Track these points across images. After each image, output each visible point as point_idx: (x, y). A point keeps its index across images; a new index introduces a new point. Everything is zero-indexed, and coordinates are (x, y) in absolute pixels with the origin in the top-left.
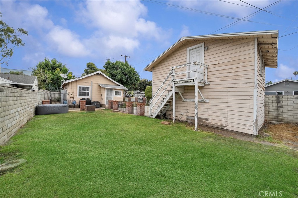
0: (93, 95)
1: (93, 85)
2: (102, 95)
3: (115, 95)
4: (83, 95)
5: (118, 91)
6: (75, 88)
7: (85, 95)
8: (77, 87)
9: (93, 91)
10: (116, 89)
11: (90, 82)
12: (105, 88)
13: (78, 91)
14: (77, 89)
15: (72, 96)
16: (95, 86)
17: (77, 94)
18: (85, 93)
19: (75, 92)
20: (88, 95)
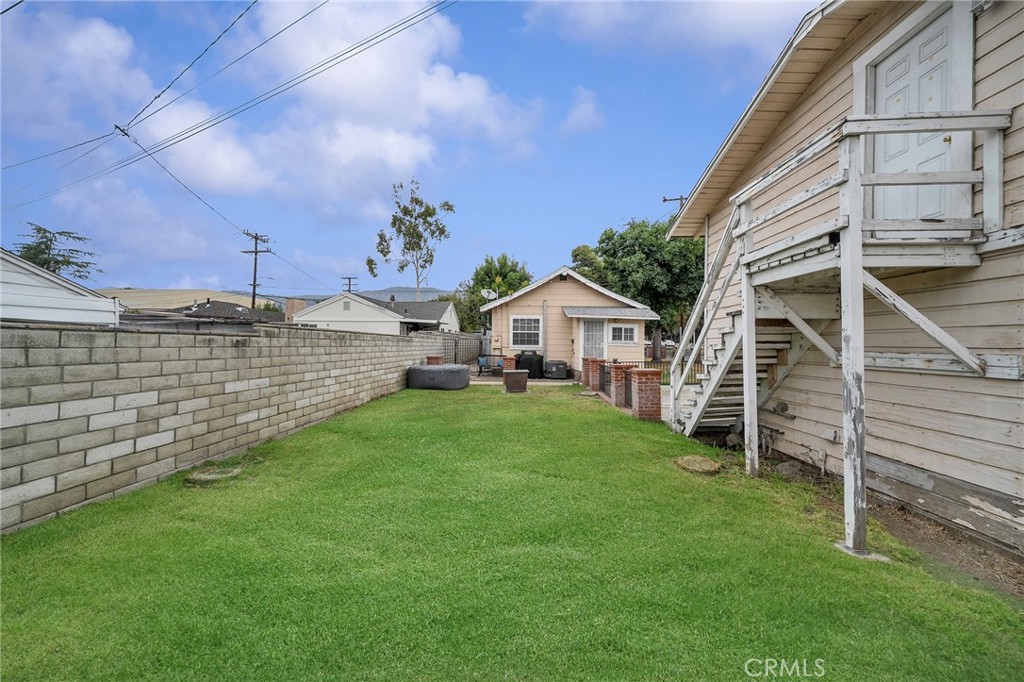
0: (550, 342)
1: (550, 311)
2: (573, 341)
3: (614, 339)
4: (523, 342)
5: (624, 326)
6: (505, 322)
7: (529, 343)
8: (508, 320)
9: (550, 330)
10: (615, 321)
11: (540, 303)
12: (578, 319)
13: (511, 332)
14: (508, 325)
15: (498, 345)
16: (554, 314)
17: (508, 338)
18: (529, 335)
19: (504, 335)
20: (537, 343)
